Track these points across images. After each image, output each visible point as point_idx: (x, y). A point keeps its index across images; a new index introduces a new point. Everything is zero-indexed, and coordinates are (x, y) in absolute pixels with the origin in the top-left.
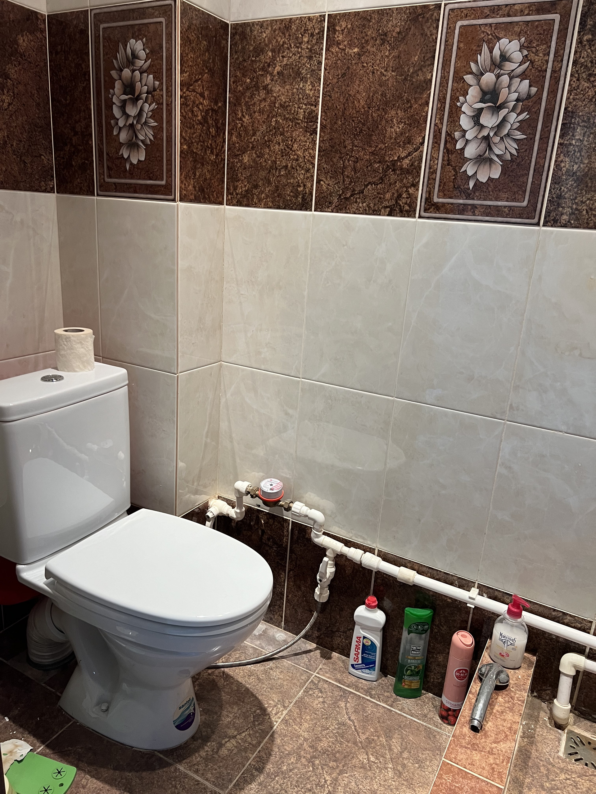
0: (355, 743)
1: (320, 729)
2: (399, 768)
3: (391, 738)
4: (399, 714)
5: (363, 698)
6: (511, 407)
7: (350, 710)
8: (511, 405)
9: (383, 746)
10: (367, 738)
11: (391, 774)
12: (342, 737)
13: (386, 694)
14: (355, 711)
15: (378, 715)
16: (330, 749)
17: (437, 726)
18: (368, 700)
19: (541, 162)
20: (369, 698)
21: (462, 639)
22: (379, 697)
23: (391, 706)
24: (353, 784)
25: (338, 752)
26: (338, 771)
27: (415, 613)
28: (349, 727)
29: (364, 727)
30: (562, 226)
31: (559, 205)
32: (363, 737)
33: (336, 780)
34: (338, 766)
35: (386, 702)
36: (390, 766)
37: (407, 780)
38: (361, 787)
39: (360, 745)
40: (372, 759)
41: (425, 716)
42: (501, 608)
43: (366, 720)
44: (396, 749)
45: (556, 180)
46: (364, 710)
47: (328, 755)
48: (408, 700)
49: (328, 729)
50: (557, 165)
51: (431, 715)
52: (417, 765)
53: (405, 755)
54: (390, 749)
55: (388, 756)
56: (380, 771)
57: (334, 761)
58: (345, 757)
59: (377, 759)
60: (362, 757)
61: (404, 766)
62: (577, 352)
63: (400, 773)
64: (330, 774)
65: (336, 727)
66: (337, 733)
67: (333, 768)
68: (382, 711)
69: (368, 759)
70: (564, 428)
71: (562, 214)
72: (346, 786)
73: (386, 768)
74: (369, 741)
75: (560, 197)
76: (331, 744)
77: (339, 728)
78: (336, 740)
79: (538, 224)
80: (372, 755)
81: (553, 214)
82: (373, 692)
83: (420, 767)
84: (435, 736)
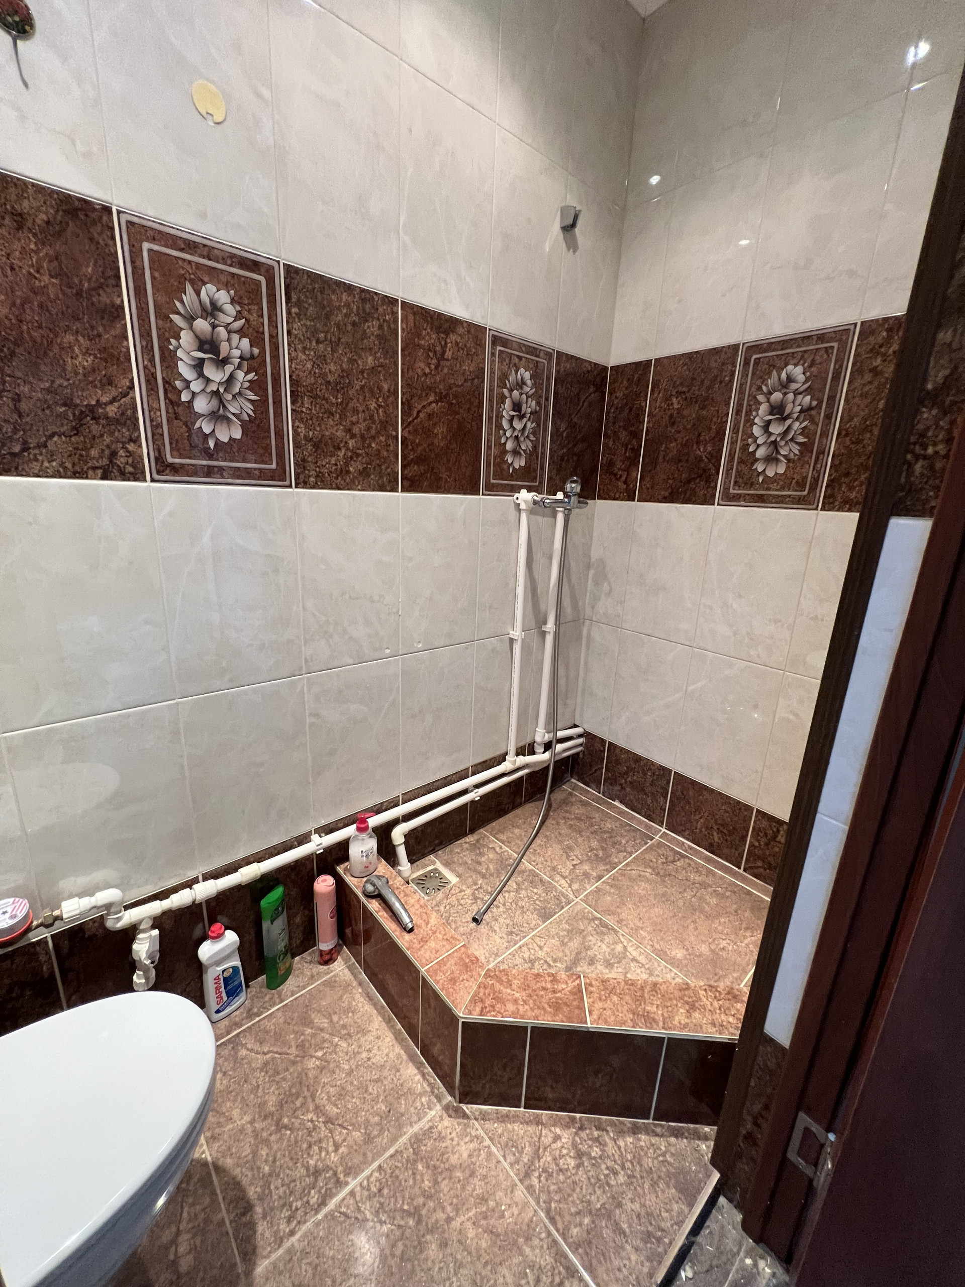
0: (294, 1063)
1: (252, 1096)
2: (344, 1032)
3: (312, 1022)
4: (295, 999)
5: (253, 1025)
6: (306, 661)
7: (257, 1047)
8: (306, 659)
9: (314, 1036)
10: (297, 1047)
11: (344, 1045)
12: (278, 1073)
13: (267, 999)
14: (261, 1043)
15: (281, 1020)
16: (282, 1096)
17: (328, 973)
18: (259, 1021)
19: (280, 426)
20: (257, 1019)
21: (326, 884)
22: (264, 1008)
23: (282, 1001)
24: (331, 1089)
25: (290, 1087)
26: (309, 1100)
27: (271, 900)
28: (273, 1059)
29: (284, 1043)
30: (311, 488)
31: (304, 468)
32: (293, 1050)
33: (317, 1107)
34: (305, 1098)
35: (274, 1004)
36: (337, 1039)
37: (358, 1033)
38: (338, 1083)
39: (298, 1059)
40: (319, 1054)
41: (312, 976)
42: (350, 831)
43: (278, 1037)
44: (324, 1023)
45: (297, 445)
46: (267, 1032)
47: (286, 1102)
48: (288, 982)
49: (258, 1086)
50: (294, 431)
51: (315, 971)
52: (350, 1015)
53: (335, 1018)
54: (322, 1030)
55: (327, 1036)
56: (336, 1053)
57: (297, 1098)
58: (301, 1083)
59: (322, 1049)
60: (312, 1063)
61: (344, 1026)
62: (347, 597)
63: (349, 1034)
64: (308, 1111)
65: (263, 1074)
66: (270, 1077)
67: (303, 1105)
68: (280, 1014)
69: (318, 1058)
70: (351, 661)
71: (309, 476)
72: (329, 1099)
73: (337, 1045)
74: (301, 1046)
75: (304, 460)
76: (277, 1092)
77: (267, 1072)
78: (278, 1083)
79: (290, 486)
80: (316, 1051)
81: (302, 476)
82: (255, 1010)
83: (353, 1012)
84: (335, 981)
